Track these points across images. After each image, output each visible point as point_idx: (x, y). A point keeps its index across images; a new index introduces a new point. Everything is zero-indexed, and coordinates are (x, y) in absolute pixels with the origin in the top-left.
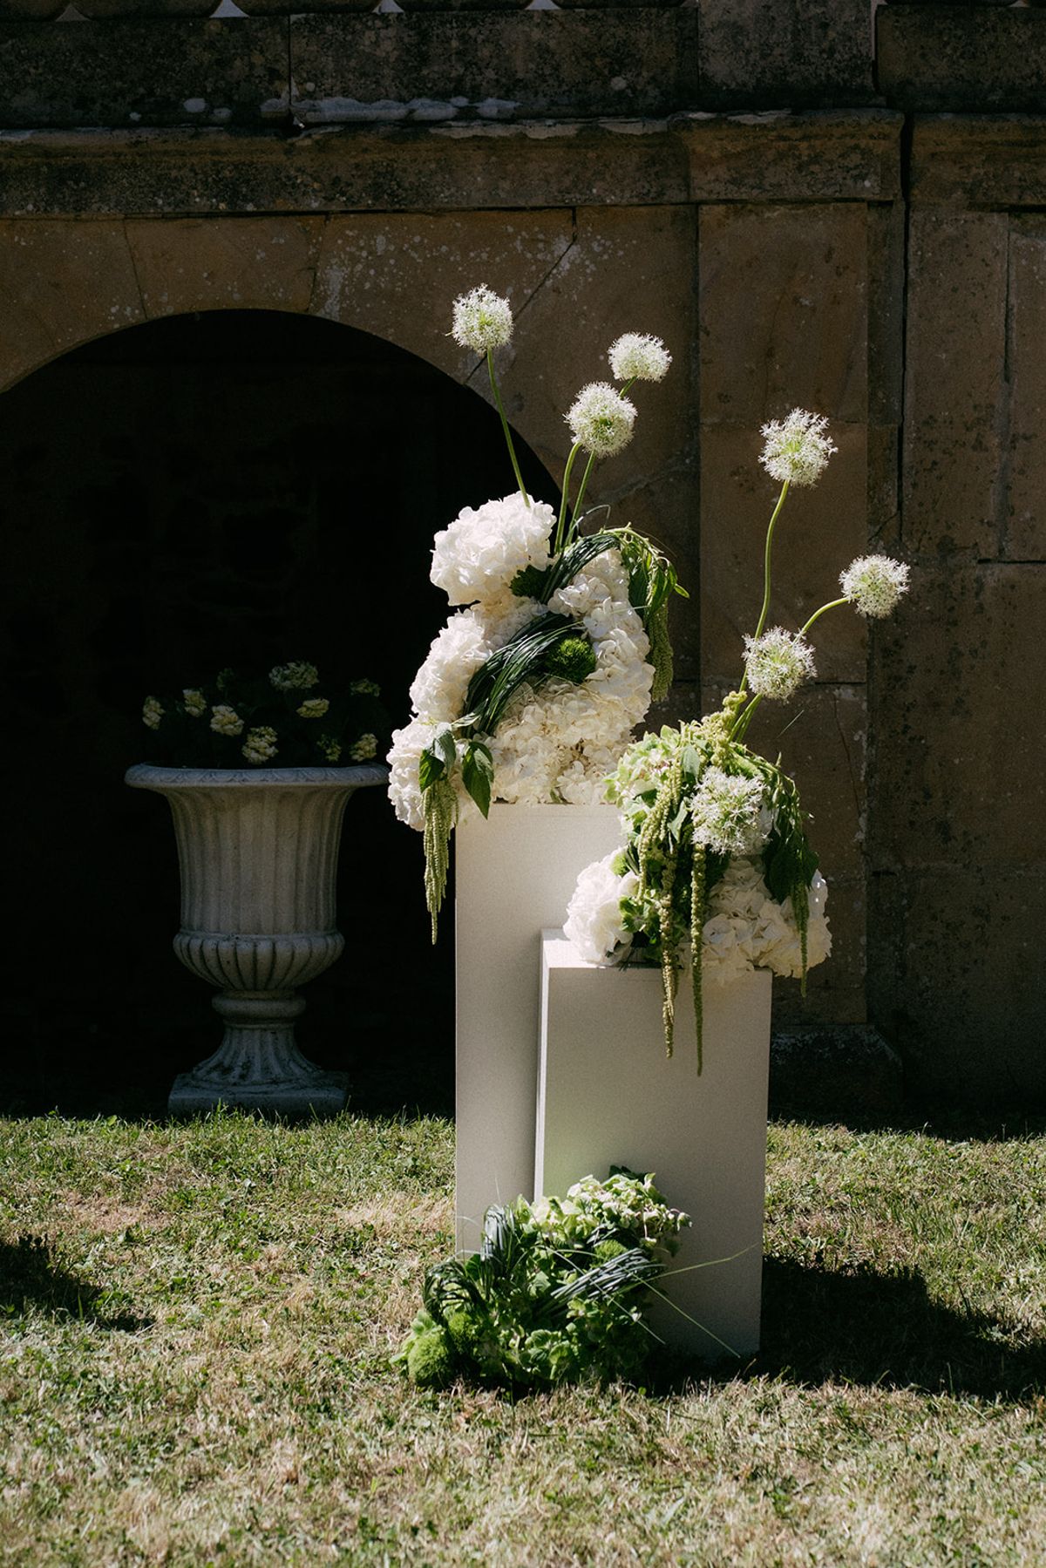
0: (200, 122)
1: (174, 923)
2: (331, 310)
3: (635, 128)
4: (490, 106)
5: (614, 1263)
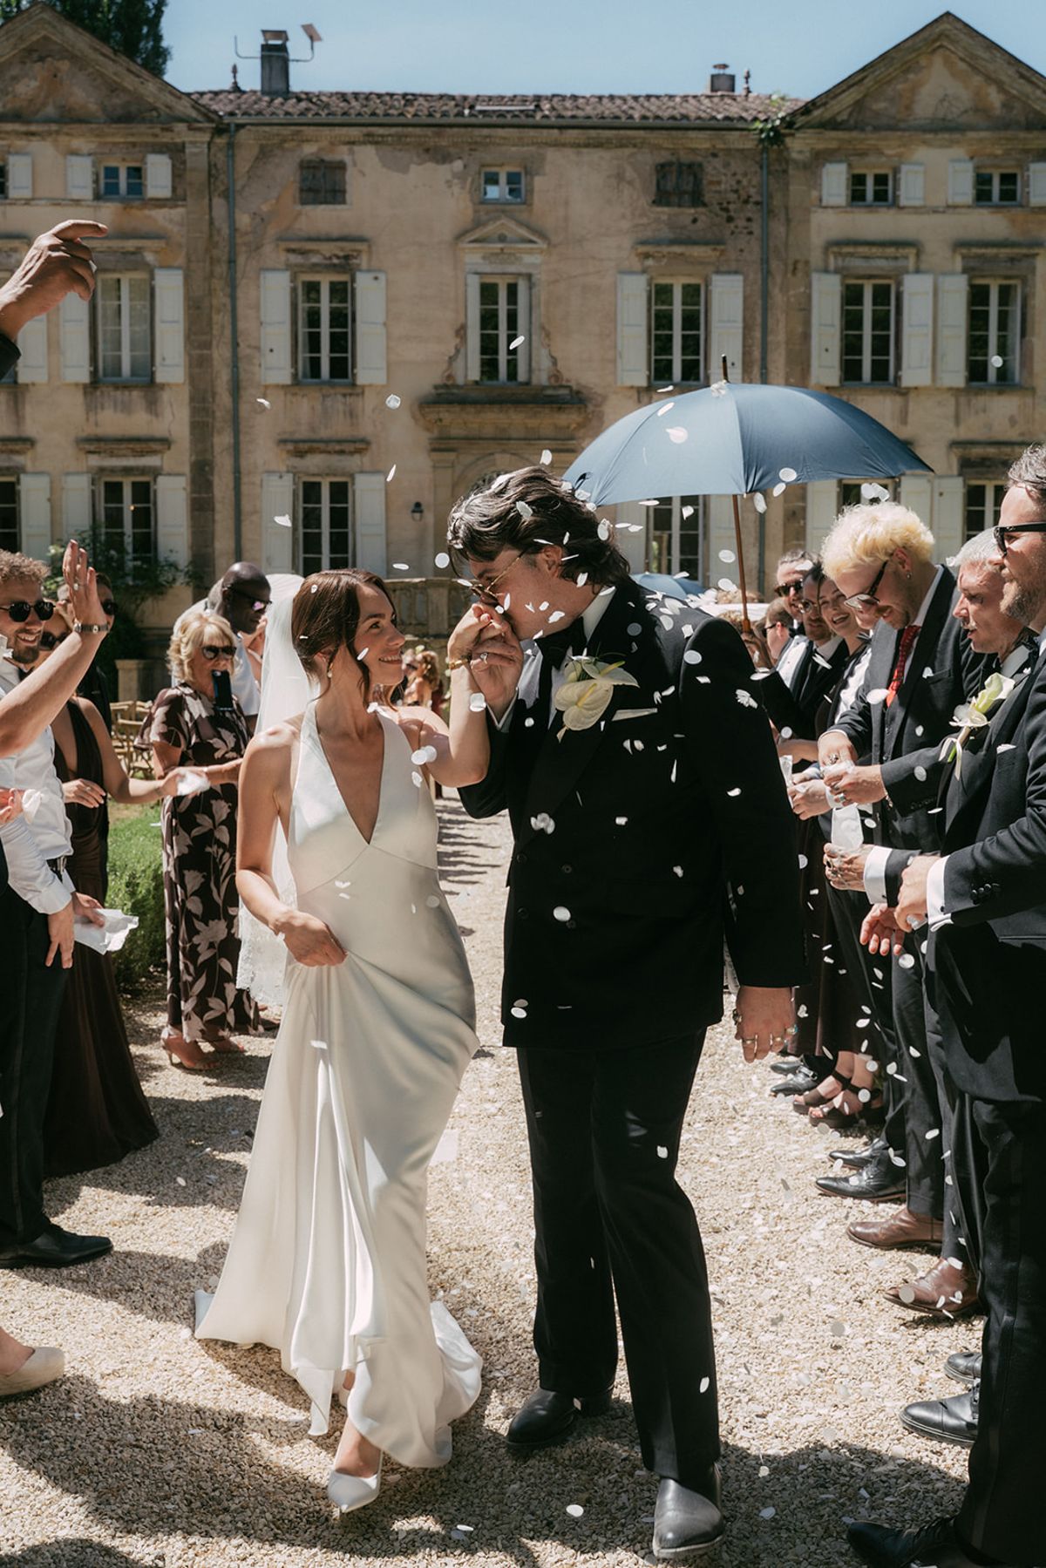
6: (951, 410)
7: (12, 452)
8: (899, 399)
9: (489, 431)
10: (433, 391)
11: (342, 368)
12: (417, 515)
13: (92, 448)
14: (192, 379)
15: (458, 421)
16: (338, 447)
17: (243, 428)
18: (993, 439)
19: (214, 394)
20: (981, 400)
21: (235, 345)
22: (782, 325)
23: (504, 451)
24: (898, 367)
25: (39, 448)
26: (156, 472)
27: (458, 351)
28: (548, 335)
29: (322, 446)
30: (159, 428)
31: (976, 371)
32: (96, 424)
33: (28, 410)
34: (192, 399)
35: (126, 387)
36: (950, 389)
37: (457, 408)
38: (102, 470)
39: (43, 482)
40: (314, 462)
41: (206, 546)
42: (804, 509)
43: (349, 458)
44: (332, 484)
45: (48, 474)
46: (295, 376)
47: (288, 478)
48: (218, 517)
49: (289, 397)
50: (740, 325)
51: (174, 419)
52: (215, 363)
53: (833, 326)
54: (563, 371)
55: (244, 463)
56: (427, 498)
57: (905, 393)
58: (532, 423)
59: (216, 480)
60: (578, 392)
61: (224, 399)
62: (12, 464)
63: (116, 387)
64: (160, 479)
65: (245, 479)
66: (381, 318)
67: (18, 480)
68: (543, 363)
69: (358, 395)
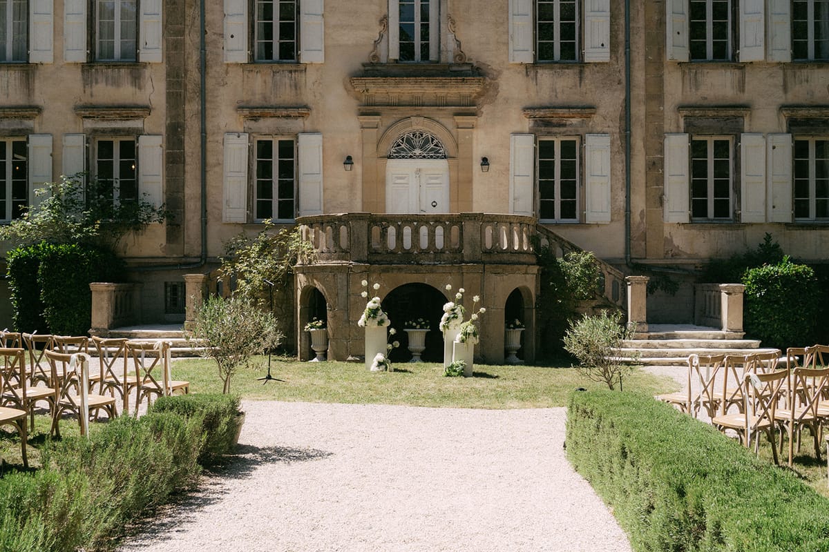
0: (413, 264)
1: (408, 345)
2: (426, 283)
3: (457, 265)
4: (442, 263)
5: (461, 367)
6: (779, 80)
7: (24, 117)
8: (737, 71)
9: (406, 98)
10: (362, 68)
11: (290, 52)
12: (348, 166)
13: (87, 113)
14: (168, 58)
15: (380, 90)
16: (284, 113)
17: (209, 98)
18: (815, 104)
19: (186, 71)
20: (805, 72)
21: (204, 32)
22: (642, 13)
23: (418, 116)
24: (736, 45)
25: (46, 114)
26: (139, 133)
27: (381, 36)
28: (453, 23)
29: (271, 111)
30: (141, 97)
31: (798, 50)
32: (92, 95)
33: (37, 84)
34: (168, 75)
35: (116, 65)
36: (779, 63)
37: (381, 80)
38: (95, 131)
39: (48, 140)
40: (266, 124)
41: (179, 192)
42: (662, 160)
43: (294, 121)
44: (280, 142)
45: (51, 135)
46: (251, 57)
47: (245, 137)
48: (187, 168)
49: (246, 73)
50: (608, 14)
51: (154, 91)
52: (187, 46)
53: (683, 14)
54: (466, 52)
55: (209, 126)
56: (356, 154)
57: (742, 67)
58: (442, 92)
59: (187, 138)
60: (478, 69)
61: (194, 74)
62: (23, 127)
63: (108, 66)
64: (141, 138)
65: (210, 138)
66: (320, 11)
67: (28, 139)
68: (449, 45)
69: (301, 71)
